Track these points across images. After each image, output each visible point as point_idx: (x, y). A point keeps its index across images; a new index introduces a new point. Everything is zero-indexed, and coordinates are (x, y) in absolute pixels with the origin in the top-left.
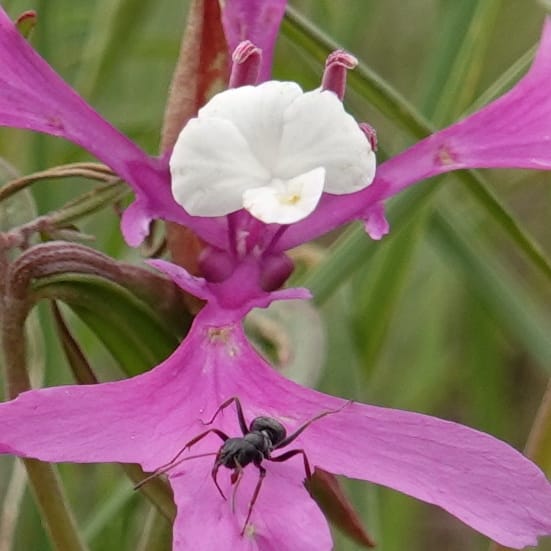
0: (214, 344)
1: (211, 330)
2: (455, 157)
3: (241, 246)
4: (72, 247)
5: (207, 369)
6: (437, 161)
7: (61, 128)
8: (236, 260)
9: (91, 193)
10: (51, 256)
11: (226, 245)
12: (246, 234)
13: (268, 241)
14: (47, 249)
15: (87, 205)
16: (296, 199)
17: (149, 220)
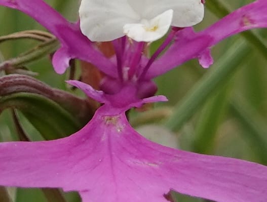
0: (109, 125)
1: (106, 118)
2: (252, 22)
3: (125, 76)
4: (24, 77)
5: (104, 138)
6: (242, 24)
7: (16, 4)
8: (122, 84)
9: (36, 48)
10: (11, 82)
11: (116, 75)
12: (128, 69)
13: (141, 72)
14: (9, 78)
15: (34, 54)
16: (155, 28)
17: (70, 59)
